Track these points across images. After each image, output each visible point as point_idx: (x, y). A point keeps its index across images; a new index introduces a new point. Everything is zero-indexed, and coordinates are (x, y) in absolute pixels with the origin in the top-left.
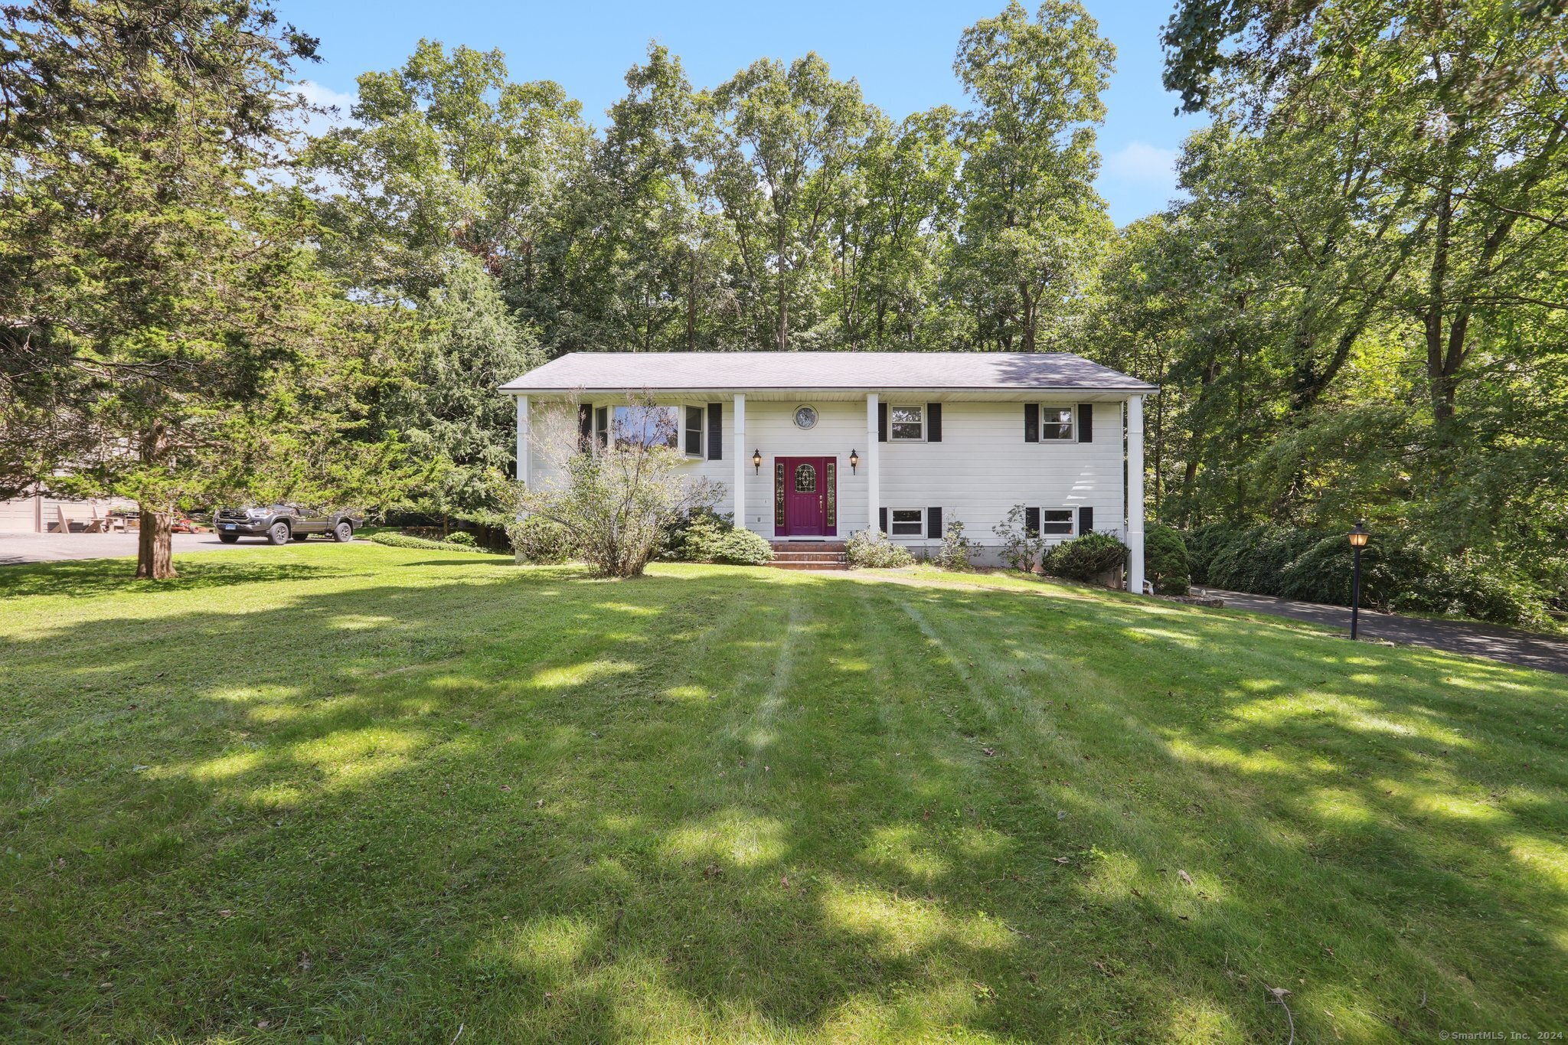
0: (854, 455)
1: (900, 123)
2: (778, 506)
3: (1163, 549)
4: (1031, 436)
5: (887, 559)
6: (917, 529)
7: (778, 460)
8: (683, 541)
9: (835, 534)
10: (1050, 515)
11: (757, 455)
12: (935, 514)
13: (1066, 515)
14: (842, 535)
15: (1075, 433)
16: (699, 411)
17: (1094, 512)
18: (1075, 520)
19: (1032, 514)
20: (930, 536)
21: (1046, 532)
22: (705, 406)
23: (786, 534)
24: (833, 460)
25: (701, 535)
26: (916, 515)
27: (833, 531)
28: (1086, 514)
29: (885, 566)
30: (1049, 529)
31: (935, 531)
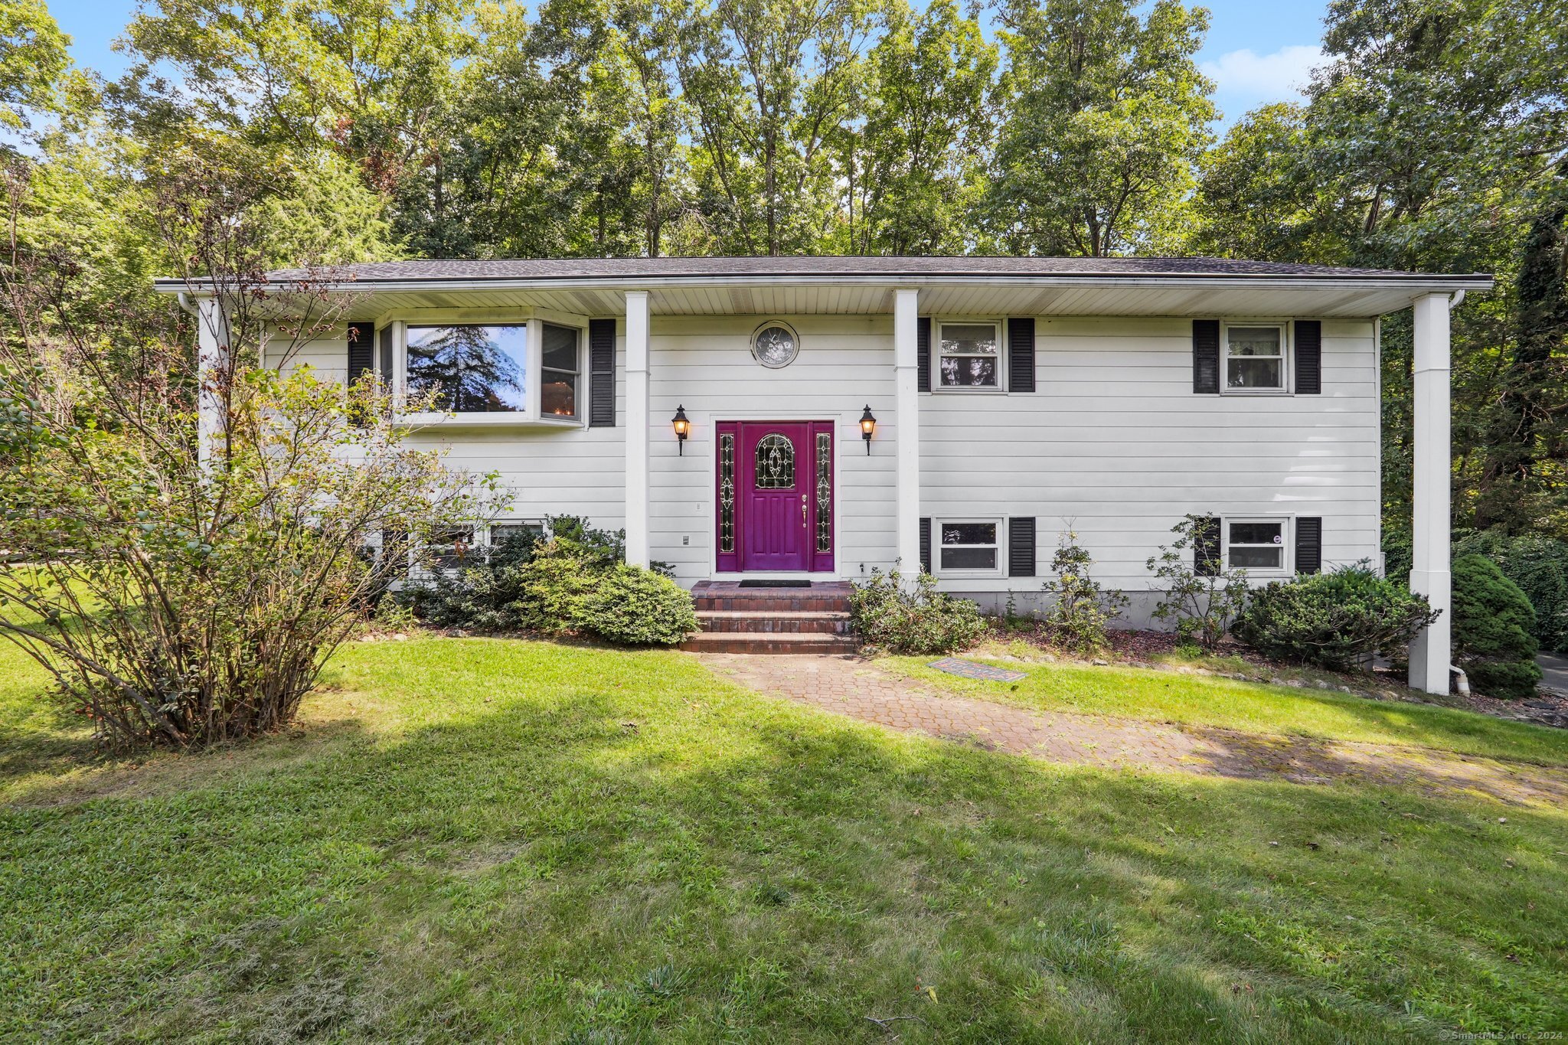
0: (868, 416)
1: (922, 12)
2: (723, 515)
3: (1489, 603)
4: (1205, 383)
5: (939, 635)
6: (987, 560)
7: (722, 426)
8: (516, 593)
9: (832, 569)
10: (1241, 532)
11: (681, 416)
12: (1023, 530)
13: (1271, 531)
14: (844, 569)
15: (1288, 374)
16: (573, 333)
17: (1324, 526)
18: (1287, 541)
19: (1206, 530)
20: (1013, 572)
21: (1233, 563)
22: (584, 323)
23: (739, 568)
24: (828, 426)
25: (551, 578)
26: (985, 532)
27: (826, 563)
28: (1310, 530)
29: (935, 650)
30: (1240, 558)
31: (1023, 563)
